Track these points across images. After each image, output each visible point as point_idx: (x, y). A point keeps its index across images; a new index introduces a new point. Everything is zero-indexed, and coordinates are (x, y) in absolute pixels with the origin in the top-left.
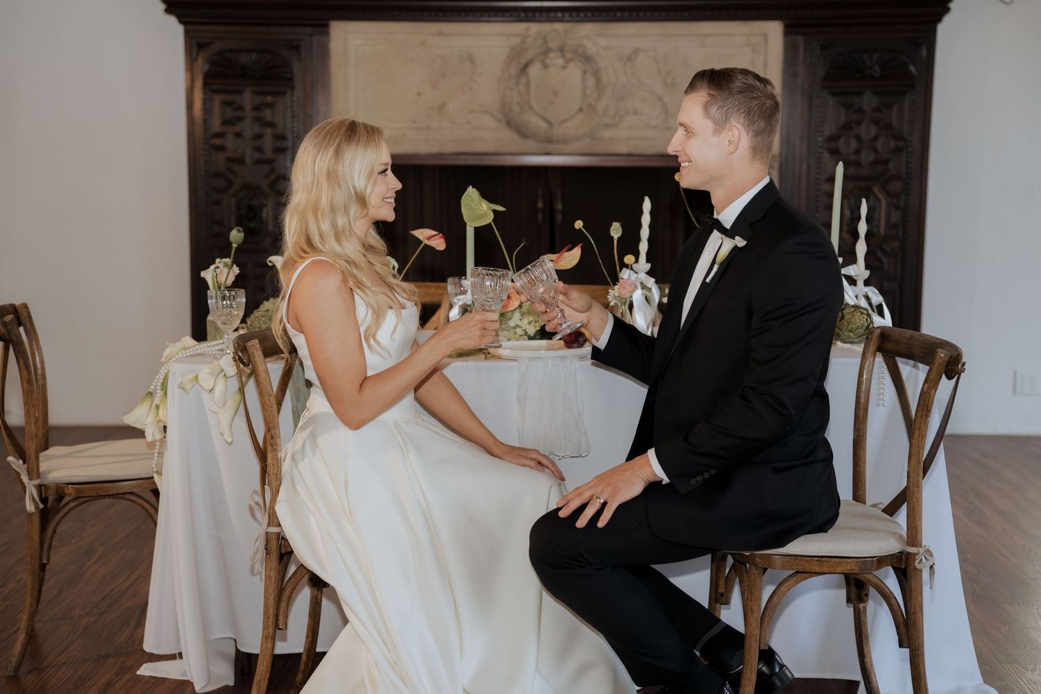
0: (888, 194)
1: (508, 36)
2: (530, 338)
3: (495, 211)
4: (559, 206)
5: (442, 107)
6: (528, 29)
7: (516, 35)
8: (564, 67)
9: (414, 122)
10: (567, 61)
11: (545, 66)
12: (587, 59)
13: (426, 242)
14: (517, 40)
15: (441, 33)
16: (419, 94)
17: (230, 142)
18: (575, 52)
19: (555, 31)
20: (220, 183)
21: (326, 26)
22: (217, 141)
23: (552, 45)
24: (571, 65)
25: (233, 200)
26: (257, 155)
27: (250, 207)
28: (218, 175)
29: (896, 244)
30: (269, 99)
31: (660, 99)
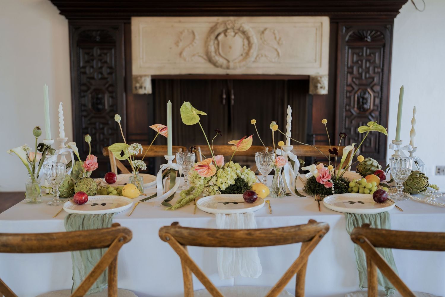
0: (374, 91)
1: (210, 23)
2: (223, 192)
3: (200, 115)
4: (233, 97)
5: (181, 54)
6: (218, 20)
7: (213, 22)
8: (234, 36)
9: (169, 60)
10: (236, 33)
11: (226, 36)
12: (244, 32)
13: (160, 133)
14: (214, 24)
15: (180, 22)
16: (171, 48)
17: (87, 70)
18: (239, 30)
19: (230, 20)
20: (84, 88)
21: (130, 19)
22: (83, 70)
23: (229, 27)
24: (237, 35)
25: (90, 96)
26: (100, 76)
27: (98, 99)
28: (84, 84)
29: (377, 113)
30: (105, 51)
31: (276, 50)
